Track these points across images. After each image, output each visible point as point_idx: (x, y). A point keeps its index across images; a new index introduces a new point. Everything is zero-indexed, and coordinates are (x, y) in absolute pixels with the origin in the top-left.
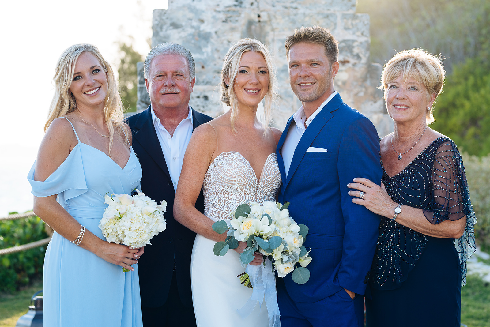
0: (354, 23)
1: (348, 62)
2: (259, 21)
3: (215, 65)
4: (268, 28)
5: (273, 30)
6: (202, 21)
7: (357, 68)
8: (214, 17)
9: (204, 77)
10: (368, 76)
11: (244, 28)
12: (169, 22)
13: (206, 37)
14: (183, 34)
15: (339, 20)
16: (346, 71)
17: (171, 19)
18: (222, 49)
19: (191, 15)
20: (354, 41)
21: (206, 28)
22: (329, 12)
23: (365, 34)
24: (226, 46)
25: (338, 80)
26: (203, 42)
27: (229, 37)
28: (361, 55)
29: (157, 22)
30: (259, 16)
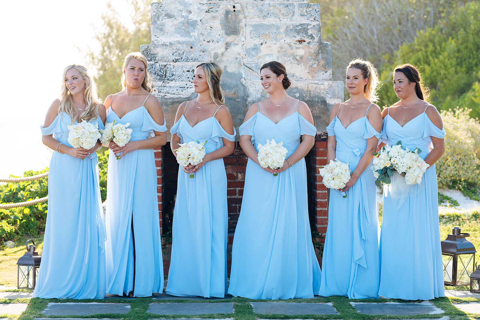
0: (308, 10)
1: (304, 41)
2: (234, 11)
3: (201, 45)
4: (241, 16)
5: (245, 17)
6: (190, 12)
7: (311, 46)
8: (199, 8)
9: (193, 55)
10: (320, 51)
11: (223, 16)
12: (164, 13)
13: (193, 24)
14: (175, 22)
15: (296, 9)
16: (303, 48)
17: (166, 11)
18: (206, 33)
19: (181, 7)
20: (308, 25)
21: (193, 17)
22: (288, 2)
23: (316, 19)
24: (209, 31)
25: (297, 55)
26: (191, 28)
27: (212, 24)
28: (314, 36)
29: (154, 13)
30: (234, 7)
